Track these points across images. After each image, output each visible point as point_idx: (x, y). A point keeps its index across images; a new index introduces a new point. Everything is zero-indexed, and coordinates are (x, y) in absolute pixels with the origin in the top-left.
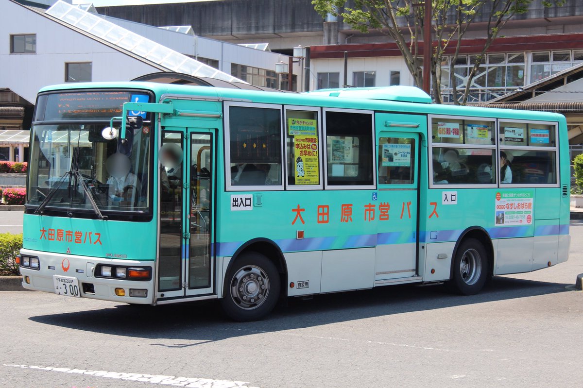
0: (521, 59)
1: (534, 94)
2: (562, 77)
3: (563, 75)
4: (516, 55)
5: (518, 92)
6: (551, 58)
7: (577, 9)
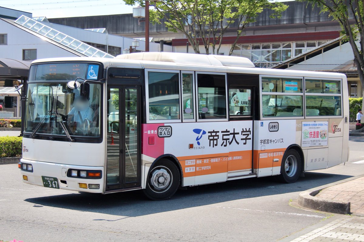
0: (289, 46)
1: (288, 66)
2: (303, 56)
3: (304, 55)
4: (287, 43)
5: (280, 65)
6: (306, 46)
7: (321, 18)
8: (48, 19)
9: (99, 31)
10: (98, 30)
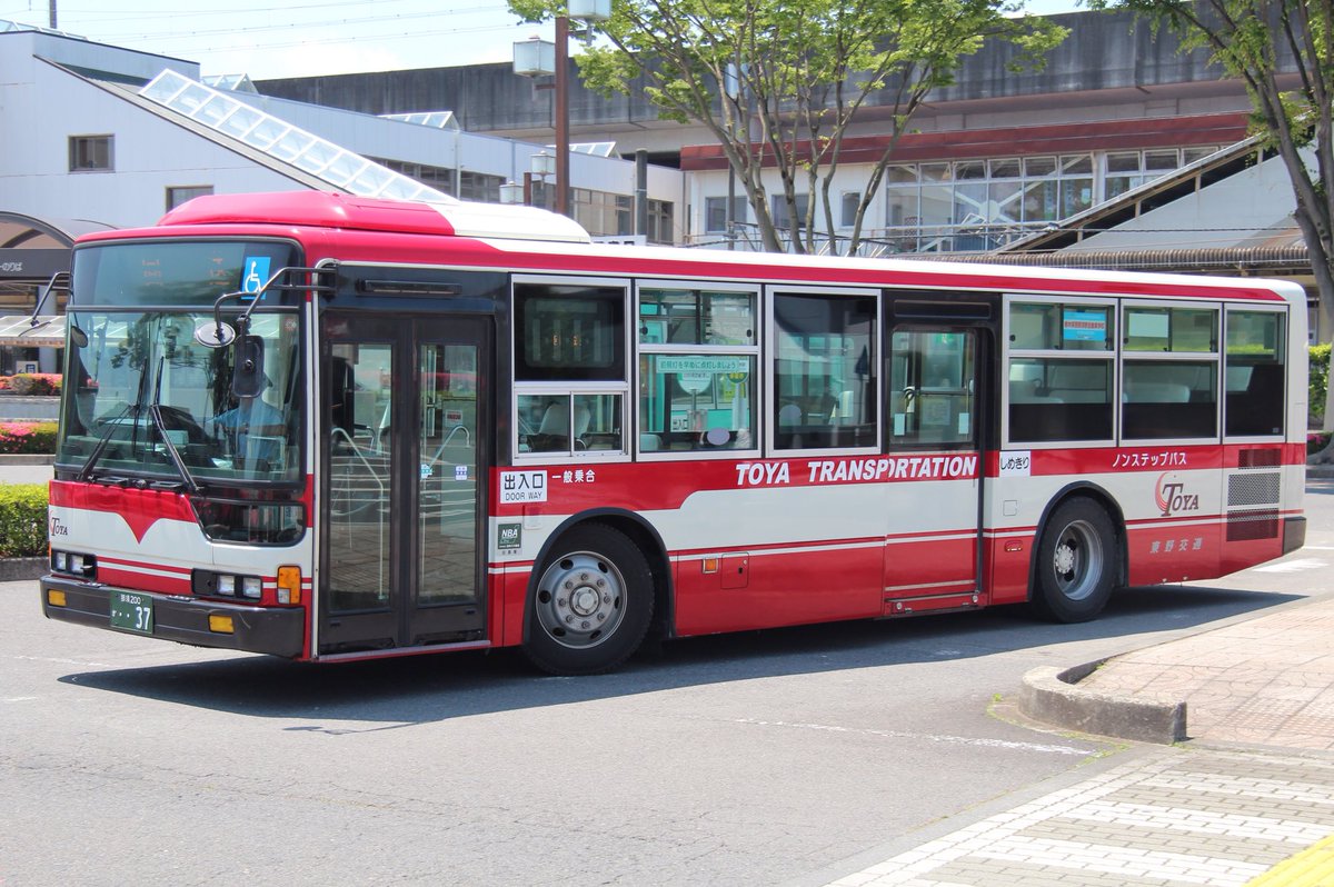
0: (1085, 167)
1: (1080, 236)
2: (1130, 203)
3: (1133, 197)
4: (1077, 158)
5: (1049, 232)
6: (1143, 165)
7: (1197, 69)
8: (255, 83)
9: (430, 119)
10: (427, 117)
